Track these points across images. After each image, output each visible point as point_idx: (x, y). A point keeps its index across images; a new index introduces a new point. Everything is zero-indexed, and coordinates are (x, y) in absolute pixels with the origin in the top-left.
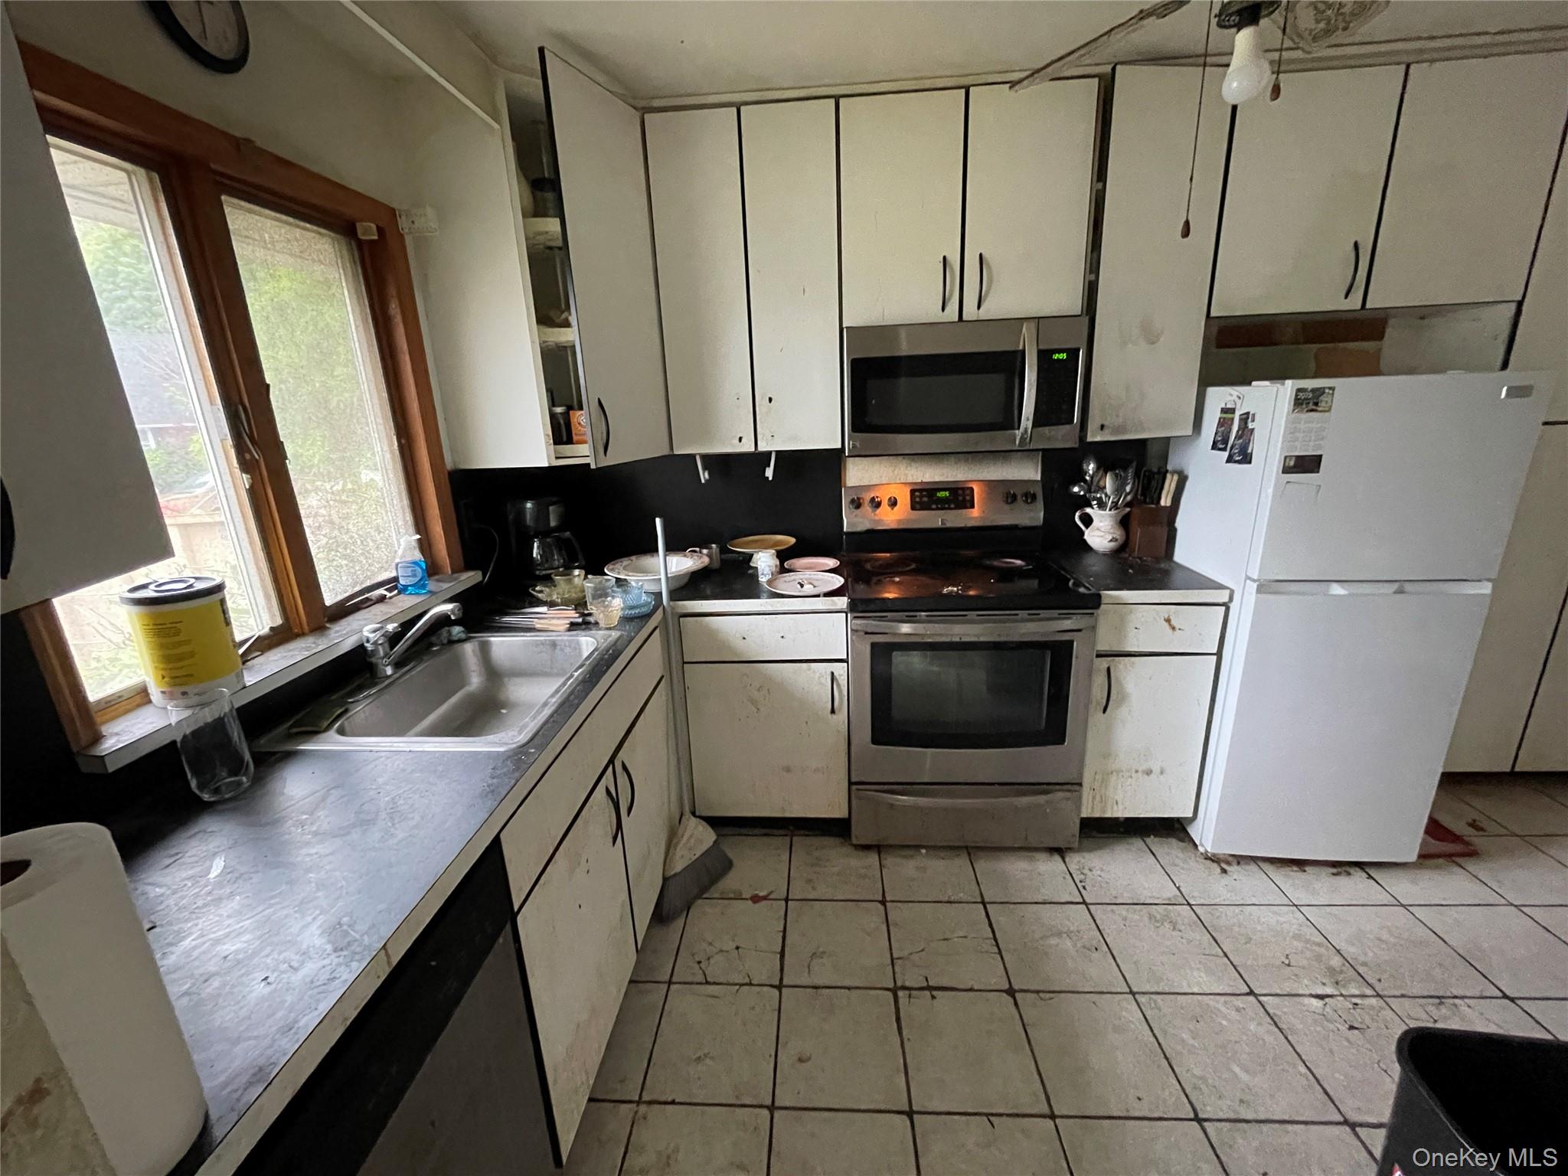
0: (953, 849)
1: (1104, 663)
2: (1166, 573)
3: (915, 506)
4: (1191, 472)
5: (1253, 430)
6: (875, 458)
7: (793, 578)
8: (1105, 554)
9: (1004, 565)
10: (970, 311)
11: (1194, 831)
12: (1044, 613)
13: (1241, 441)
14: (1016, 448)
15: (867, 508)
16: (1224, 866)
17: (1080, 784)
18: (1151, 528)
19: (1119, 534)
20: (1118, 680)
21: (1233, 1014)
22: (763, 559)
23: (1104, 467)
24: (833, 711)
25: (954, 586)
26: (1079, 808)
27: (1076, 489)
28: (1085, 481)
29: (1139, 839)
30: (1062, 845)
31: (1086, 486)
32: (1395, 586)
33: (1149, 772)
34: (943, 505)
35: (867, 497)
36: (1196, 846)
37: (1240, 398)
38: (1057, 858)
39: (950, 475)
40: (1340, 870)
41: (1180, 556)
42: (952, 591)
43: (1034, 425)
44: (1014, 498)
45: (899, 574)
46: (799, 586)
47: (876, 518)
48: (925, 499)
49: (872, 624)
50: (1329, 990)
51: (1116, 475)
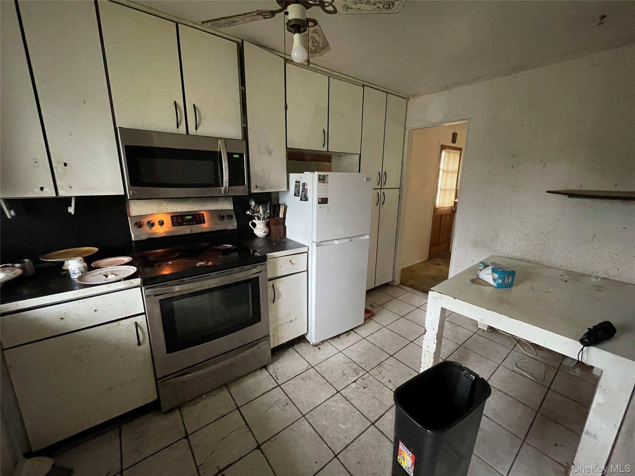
0: (219, 388)
1: (270, 283)
2: (285, 243)
3: (174, 224)
4: (288, 205)
5: (307, 189)
6: (147, 200)
7: (99, 272)
8: (262, 238)
9: (223, 248)
10: (192, 130)
11: (308, 337)
12: (246, 267)
13: (304, 193)
14: (222, 195)
15: (146, 228)
16: (319, 346)
17: (269, 336)
18: (278, 226)
19: (266, 230)
20: (277, 289)
21: (335, 404)
22: (72, 264)
23: (258, 203)
24: (139, 344)
25: (202, 262)
26: (270, 346)
27: (248, 213)
28: (251, 209)
29: (291, 348)
30: (266, 364)
31: (252, 212)
32: (349, 239)
33: (291, 321)
34: (190, 222)
35: (146, 221)
36: (309, 342)
37: (301, 177)
38: (264, 370)
39: (191, 208)
40: (348, 333)
41: (289, 236)
42: (202, 265)
43: (229, 185)
44: (223, 217)
45: (170, 260)
46: (104, 277)
47: (152, 232)
48: (180, 220)
49: (159, 290)
50: (356, 378)
51: (263, 206)
